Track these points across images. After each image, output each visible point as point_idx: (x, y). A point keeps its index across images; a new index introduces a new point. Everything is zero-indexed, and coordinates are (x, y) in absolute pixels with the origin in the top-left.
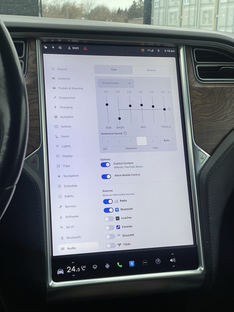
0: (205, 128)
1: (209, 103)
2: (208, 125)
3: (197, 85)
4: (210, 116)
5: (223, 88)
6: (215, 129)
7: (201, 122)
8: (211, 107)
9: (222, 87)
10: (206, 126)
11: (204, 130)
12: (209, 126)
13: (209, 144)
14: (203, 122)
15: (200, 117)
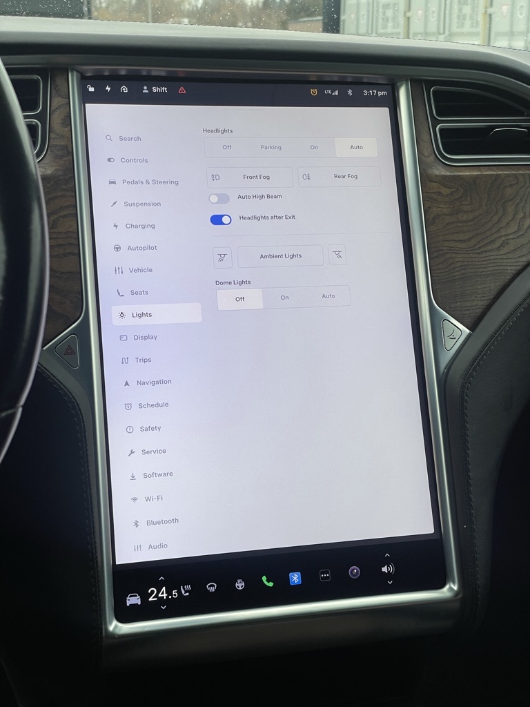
0: (458, 269)
1: (467, 212)
2: (464, 262)
3: (440, 171)
4: (469, 240)
5: (498, 176)
6: (481, 270)
7: (449, 255)
8: (470, 221)
9: (495, 173)
10: (459, 264)
11: (457, 274)
12: (466, 263)
13: (468, 304)
14: (454, 255)
15: (447, 244)
